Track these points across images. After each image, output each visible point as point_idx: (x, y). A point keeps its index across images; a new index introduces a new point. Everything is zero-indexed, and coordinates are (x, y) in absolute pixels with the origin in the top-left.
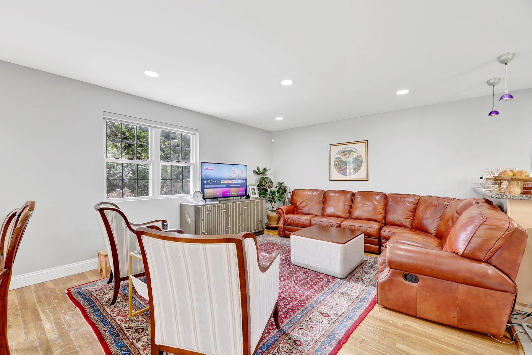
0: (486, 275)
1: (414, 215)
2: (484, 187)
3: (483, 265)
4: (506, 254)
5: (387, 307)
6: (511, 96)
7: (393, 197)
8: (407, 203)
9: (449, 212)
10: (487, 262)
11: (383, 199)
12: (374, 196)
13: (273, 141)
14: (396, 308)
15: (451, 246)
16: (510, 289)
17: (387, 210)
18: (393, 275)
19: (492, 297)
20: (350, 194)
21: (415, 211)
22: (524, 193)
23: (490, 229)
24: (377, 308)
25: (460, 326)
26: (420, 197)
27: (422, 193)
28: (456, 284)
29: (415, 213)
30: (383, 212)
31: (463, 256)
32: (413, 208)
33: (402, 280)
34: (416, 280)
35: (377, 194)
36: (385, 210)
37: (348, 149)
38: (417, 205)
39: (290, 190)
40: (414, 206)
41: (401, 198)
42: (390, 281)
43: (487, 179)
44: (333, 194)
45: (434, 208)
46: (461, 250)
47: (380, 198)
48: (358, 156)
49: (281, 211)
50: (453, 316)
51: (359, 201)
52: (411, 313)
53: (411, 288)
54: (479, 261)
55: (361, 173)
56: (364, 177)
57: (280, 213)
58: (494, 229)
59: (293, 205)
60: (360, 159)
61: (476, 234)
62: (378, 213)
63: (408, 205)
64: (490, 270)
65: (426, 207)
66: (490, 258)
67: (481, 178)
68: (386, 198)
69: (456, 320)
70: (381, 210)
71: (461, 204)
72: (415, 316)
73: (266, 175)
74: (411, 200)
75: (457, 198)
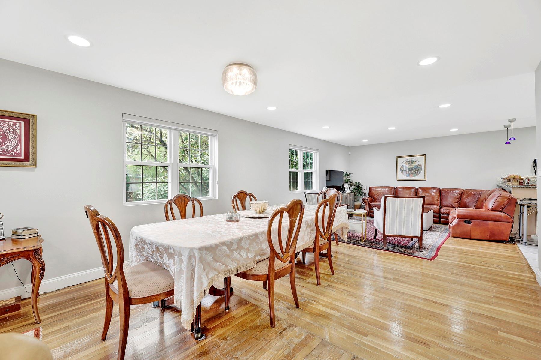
0: (501, 217)
1: (460, 201)
2: (502, 183)
3: (500, 213)
4: (509, 207)
5: (456, 236)
6: (514, 139)
7: (445, 191)
8: (455, 194)
9: (482, 197)
10: (501, 211)
11: (438, 192)
12: (432, 190)
13: (350, 153)
14: (461, 236)
15: (486, 207)
16: (511, 221)
17: (442, 198)
18: (459, 221)
19: (504, 225)
20: (414, 189)
21: (461, 198)
22: (520, 185)
23: (502, 198)
24: (451, 238)
25: (491, 239)
26: (464, 190)
27: (465, 187)
28: (488, 222)
29: (461, 199)
30: (439, 199)
31: (492, 210)
32: (459, 196)
33: (463, 223)
34: (470, 222)
35: (434, 188)
36: (440, 199)
37: (411, 160)
38: (462, 195)
39: (366, 187)
40: (460, 195)
41: (451, 191)
42: (458, 225)
43: (504, 179)
44: (400, 190)
45: (473, 196)
46: (490, 208)
47: (436, 191)
48: (418, 164)
49: (367, 201)
50: (488, 235)
51: (421, 193)
52: (468, 237)
53: (468, 226)
54: (498, 211)
55: (421, 176)
56: (423, 178)
57: (365, 202)
58: (504, 198)
59: (372, 197)
60: (420, 166)
61: (497, 201)
62: (436, 200)
63: (456, 194)
64: (502, 214)
65: (468, 195)
66: (503, 210)
67: (502, 178)
68: (440, 191)
69: (489, 237)
70: (437, 198)
71: (489, 192)
72: (470, 239)
73: (350, 177)
74: (457, 192)
75: (487, 190)
